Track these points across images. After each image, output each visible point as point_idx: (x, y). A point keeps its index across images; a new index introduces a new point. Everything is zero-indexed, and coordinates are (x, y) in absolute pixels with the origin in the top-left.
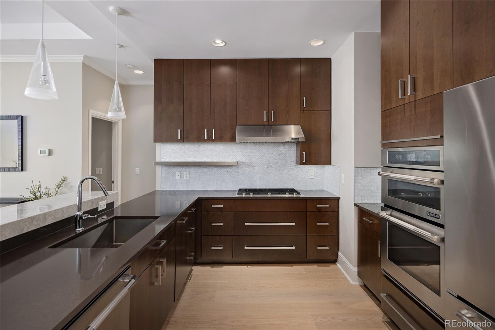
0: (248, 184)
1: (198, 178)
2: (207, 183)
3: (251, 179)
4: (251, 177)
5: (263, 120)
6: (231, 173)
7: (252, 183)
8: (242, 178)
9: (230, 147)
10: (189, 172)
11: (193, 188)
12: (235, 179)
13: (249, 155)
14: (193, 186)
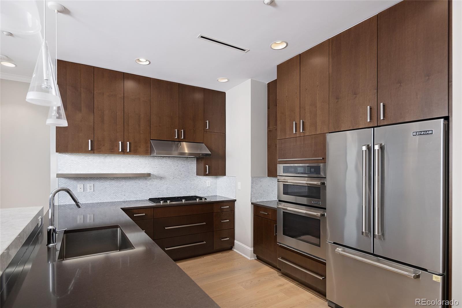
0: (156, 194)
1: (104, 190)
2: (115, 195)
3: (159, 189)
4: (159, 187)
5: (174, 136)
6: (140, 184)
7: (160, 193)
8: (150, 189)
9: (139, 160)
10: (94, 184)
11: (99, 200)
12: (144, 190)
13: (157, 168)
14: (99, 198)
